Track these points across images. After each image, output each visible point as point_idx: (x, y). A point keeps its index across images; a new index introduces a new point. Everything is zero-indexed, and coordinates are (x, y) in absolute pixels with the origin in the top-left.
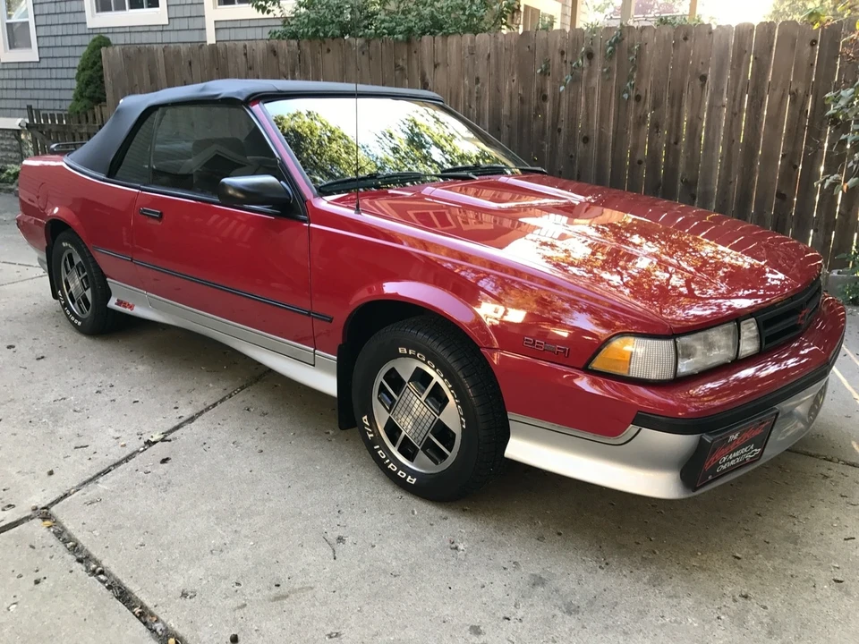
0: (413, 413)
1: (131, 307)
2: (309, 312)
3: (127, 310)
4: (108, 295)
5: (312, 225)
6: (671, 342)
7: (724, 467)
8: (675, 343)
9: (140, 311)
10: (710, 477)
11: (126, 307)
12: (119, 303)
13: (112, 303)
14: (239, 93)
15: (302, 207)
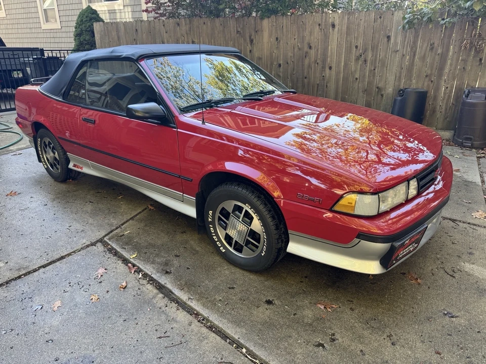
0: (237, 229)
1: (81, 168)
2: (180, 176)
3: (79, 170)
4: (68, 161)
5: (178, 130)
6: (377, 196)
7: (401, 256)
8: (379, 196)
9: (86, 170)
10: (394, 262)
11: (78, 168)
12: (75, 166)
13: (71, 166)
14: (133, 55)
15: (173, 120)
